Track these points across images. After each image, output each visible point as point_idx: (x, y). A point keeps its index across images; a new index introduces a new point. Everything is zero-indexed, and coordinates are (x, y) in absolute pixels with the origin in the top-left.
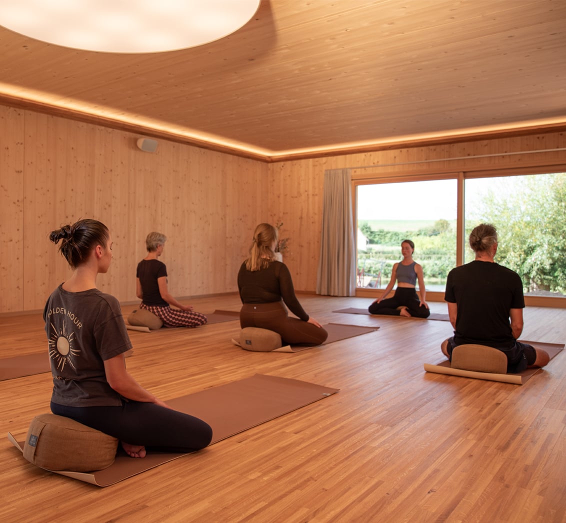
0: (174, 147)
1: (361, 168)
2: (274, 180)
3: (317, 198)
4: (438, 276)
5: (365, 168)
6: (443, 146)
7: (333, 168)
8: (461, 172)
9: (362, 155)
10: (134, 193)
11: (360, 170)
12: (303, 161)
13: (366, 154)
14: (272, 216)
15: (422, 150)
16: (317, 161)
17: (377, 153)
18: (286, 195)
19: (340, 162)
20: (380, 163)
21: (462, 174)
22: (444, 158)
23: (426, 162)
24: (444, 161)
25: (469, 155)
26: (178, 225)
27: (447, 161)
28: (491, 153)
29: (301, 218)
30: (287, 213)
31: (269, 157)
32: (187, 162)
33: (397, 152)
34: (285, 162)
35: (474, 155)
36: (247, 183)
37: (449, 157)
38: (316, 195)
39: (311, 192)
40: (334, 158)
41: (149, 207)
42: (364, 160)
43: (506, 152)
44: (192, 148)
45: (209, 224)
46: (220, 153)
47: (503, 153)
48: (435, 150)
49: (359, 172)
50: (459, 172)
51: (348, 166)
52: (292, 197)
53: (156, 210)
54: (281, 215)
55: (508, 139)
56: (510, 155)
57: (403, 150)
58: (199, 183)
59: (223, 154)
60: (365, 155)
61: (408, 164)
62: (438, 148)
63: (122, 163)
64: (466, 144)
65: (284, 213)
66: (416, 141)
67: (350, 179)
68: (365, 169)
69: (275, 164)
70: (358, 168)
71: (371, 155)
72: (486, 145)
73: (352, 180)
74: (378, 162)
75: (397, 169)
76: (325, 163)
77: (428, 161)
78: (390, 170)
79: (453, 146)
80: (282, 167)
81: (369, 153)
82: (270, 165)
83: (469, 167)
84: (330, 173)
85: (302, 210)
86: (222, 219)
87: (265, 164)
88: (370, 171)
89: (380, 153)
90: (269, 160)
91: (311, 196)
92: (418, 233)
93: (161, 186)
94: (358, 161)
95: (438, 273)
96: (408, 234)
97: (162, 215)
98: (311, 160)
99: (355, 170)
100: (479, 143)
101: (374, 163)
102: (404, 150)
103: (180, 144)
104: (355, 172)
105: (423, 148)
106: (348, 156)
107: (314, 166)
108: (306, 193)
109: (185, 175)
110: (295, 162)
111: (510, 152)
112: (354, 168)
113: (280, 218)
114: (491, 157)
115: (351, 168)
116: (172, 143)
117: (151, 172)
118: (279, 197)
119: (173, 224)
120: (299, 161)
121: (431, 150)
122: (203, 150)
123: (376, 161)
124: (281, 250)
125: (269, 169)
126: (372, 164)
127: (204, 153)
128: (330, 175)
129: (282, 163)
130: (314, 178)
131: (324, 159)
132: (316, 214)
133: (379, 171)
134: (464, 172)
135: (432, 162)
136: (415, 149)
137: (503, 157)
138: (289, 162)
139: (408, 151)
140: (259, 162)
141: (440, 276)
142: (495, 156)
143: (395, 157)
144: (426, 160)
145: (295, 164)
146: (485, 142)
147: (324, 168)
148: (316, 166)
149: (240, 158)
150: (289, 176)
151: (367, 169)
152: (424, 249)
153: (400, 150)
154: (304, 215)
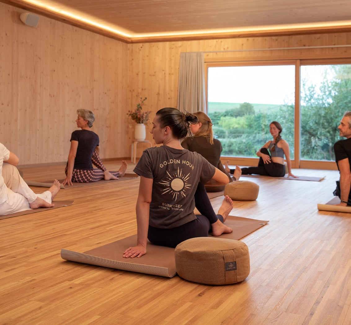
0: (51, 23)
1: (213, 52)
2: (133, 59)
3: (173, 77)
4: (244, 153)
5: (216, 52)
6: (283, 37)
7: (188, 51)
8: (298, 59)
9: (215, 41)
10: (17, 63)
11: (212, 54)
12: (161, 44)
13: (217, 40)
14: (130, 91)
15: (266, 40)
16: (173, 44)
17: (227, 40)
18: (144, 73)
19: (194, 46)
20: (230, 49)
21: (298, 62)
22: (284, 47)
23: (270, 50)
24: (284, 50)
25: (304, 46)
26: (54, 96)
27: (286, 50)
28: (322, 45)
29: (159, 94)
30: (145, 89)
31: (129, 38)
32: (62, 38)
33: (244, 40)
34: (143, 44)
35: (309, 46)
36: (110, 60)
37: (289, 46)
38: (173, 74)
39: (167, 71)
40: (189, 42)
41: (30, 78)
42: (216, 46)
43: (334, 45)
44: (66, 25)
45: (80, 96)
46: (89, 32)
47: (332, 45)
48: (276, 40)
49: (211, 56)
50: (296, 60)
51: (201, 50)
52: (150, 75)
53: (35, 81)
54: (140, 91)
55: (336, 34)
56: (338, 48)
57: (249, 38)
58: (72, 58)
59: (91, 33)
60: (217, 42)
61: (254, 51)
62: (279, 38)
63: (6, 35)
64: (302, 36)
65: (142, 89)
66: (261, 32)
67: (203, 61)
68: (216, 54)
69: (134, 45)
70: (211, 52)
71: (221, 42)
72: (318, 38)
73: (205, 62)
74: (228, 48)
75: (244, 55)
76: (180, 47)
77: (270, 49)
78: (238, 55)
79: (292, 37)
80: (140, 48)
81: (220, 40)
82: (129, 45)
83: (305, 56)
84: (185, 54)
85: (159, 86)
86: (90, 92)
87: (126, 44)
88: (220, 56)
89: (230, 40)
90: (130, 41)
91: (167, 75)
92: (225, 114)
93: (40, 58)
94: (210, 47)
95: (244, 150)
96: (216, 115)
97: (40, 86)
98: (168, 43)
99: (208, 54)
100: (312, 36)
101: (224, 49)
102: (251, 39)
103: (56, 21)
104: (208, 55)
105: (267, 38)
106: (201, 41)
107: (171, 48)
108: (164, 72)
109: (60, 50)
110: (153, 44)
111: (338, 45)
112: (207, 52)
113: (138, 93)
114: (322, 48)
115: (204, 52)
116: (49, 19)
117: (31, 45)
118: (137, 74)
119: (50, 95)
120: (157, 43)
121: (274, 40)
122: (75, 28)
123: (226, 47)
124: (144, 122)
125: (129, 49)
126: (222, 50)
127: (76, 30)
128: (185, 57)
129: (141, 45)
130: (171, 59)
131: (180, 43)
132: (172, 91)
133: (229, 55)
134: (301, 60)
135: (274, 50)
136: (260, 39)
137: (332, 48)
138: (147, 44)
139: (254, 40)
140: (120, 42)
141: (246, 153)
142: (326, 48)
143: (243, 45)
144: (269, 48)
145: (153, 46)
146: (318, 36)
147: (180, 50)
148: (173, 48)
149: (106, 38)
150: (148, 56)
151: (218, 53)
152: (231, 128)
153: (247, 38)
154: (161, 92)
